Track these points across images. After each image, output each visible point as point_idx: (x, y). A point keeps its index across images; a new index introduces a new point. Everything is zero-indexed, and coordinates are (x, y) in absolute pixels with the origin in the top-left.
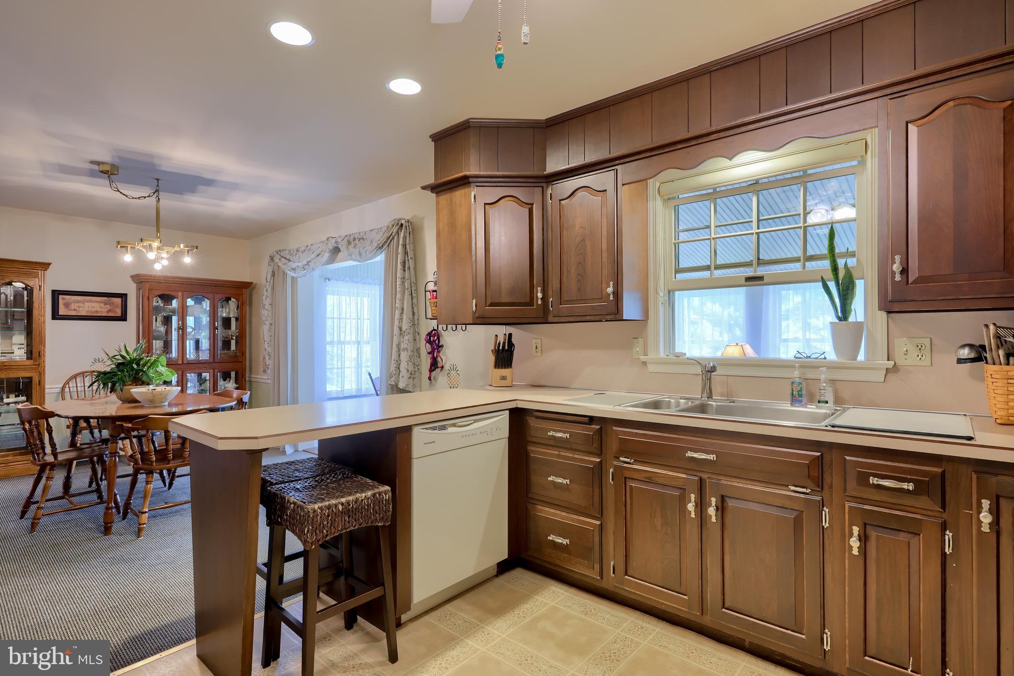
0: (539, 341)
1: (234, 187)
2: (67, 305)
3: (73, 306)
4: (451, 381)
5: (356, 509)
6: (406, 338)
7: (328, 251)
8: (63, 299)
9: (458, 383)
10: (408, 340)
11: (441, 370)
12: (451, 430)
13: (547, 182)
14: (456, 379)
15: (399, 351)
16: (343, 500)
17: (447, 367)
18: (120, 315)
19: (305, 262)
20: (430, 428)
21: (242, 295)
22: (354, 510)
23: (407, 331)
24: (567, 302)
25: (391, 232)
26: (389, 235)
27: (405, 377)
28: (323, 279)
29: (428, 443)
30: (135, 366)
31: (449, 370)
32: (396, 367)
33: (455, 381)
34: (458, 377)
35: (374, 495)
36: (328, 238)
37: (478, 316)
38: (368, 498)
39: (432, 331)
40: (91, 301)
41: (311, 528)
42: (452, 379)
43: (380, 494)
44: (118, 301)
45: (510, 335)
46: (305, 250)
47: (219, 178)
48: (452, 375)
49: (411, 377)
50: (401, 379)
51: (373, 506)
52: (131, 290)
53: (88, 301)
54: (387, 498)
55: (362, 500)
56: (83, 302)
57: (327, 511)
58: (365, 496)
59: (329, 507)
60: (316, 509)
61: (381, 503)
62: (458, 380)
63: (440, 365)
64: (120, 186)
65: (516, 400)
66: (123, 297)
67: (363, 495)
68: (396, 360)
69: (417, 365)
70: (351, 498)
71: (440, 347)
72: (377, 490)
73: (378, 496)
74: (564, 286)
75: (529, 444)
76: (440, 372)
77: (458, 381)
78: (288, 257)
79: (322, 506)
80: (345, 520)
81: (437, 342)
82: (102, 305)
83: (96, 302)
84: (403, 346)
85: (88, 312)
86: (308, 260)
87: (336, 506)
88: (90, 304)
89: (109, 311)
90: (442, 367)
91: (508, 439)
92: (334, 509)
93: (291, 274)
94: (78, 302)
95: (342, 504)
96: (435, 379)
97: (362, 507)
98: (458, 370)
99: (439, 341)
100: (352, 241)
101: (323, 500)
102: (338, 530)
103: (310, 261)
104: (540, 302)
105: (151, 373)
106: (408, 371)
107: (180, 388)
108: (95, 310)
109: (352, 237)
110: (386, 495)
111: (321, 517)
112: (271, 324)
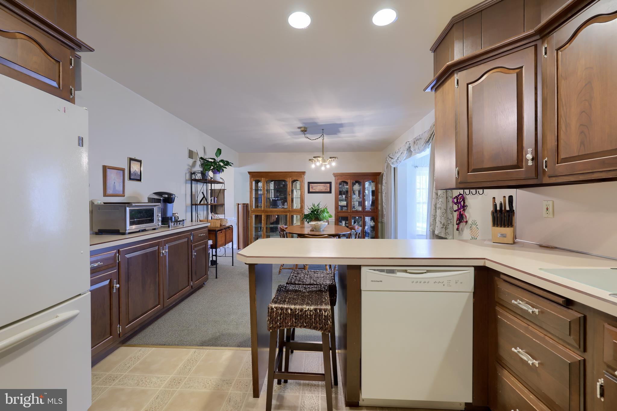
0: (550, 203)
1: (352, 125)
2: (312, 188)
3: (314, 188)
4: (472, 233)
5: (301, 315)
6: (440, 200)
7: (406, 150)
8: (311, 185)
9: (477, 235)
10: (442, 201)
11: (466, 224)
12: (399, 274)
13: (541, 38)
14: (476, 232)
15: (436, 209)
16: (293, 307)
17: (470, 222)
18: (329, 191)
19: (396, 158)
20: (378, 270)
21: (377, 179)
22: (299, 316)
23: (441, 196)
24: (566, 160)
25: (433, 130)
26: (432, 133)
27: (439, 227)
28: (413, 167)
29: (375, 281)
30: (315, 212)
31: (472, 225)
32: (433, 220)
33: (475, 233)
34: (477, 231)
35: (316, 310)
36: (406, 142)
37: (460, 181)
38: (311, 311)
39: (459, 195)
40: (320, 186)
41: (269, 318)
42: (473, 231)
43: (320, 310)
44: (329, 185)
45: (511, 198)
46: (398, 152)
47: (343, 122)
48: (473, 229)
49: (443, 227)
50: (436, 228)
51: (315, 317)
52: (333, 180)
53: (319, 186)
54: (326, 315)
55: (306, 311)
56: (317, 186)
57: (280, 311)
58: (308, 309)
59: (282, 309)
60: (273, 307)
61: (321, 317)
62: (477, 232)
63: (465, 220)
64: (308, 136)
65: (484, 259)
66: (330, 183)
67: (307, 307)
68: (433, 215)
69: (450, 219)
70: (298, 307)
71: (464, 207)
72: (319, 307)
73: (318, 311)
74: (562, 142)
75: (497, 304)
76: (465, 226)
77: (477, 234)
78: (392, 157)
79: (277, 307)
80: (293, 320)
81: (462, 203)
82: (323, 187)
83: (321, 186)
84: (438, 206)
85: (318, 190)
86: (397, 157)
87: (287, 309)
88: (320, 187)
89: (326, 189)
90: (467, 222)
91: (472, 294)
92: (285, 311)
93: (393, 166)
94: (316, 186)
95: (291, 310)
96: (462, 230)
97: (305, 315)
98: (477, 225)
99: (464, 203)
100: (416, 141)
101: (280, 303)
102: (288, 325)
103: (398, 157)
104: (530, 163)
105: (321, 217)
106: (441, 223)
107: (327, 223)
108: (321, 189)
109: (416, 139)
110: (325, 312)
111: (276, 314)
112: (386, 193)
